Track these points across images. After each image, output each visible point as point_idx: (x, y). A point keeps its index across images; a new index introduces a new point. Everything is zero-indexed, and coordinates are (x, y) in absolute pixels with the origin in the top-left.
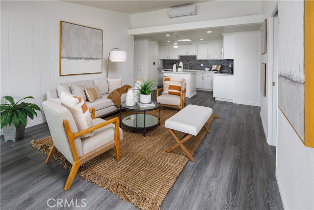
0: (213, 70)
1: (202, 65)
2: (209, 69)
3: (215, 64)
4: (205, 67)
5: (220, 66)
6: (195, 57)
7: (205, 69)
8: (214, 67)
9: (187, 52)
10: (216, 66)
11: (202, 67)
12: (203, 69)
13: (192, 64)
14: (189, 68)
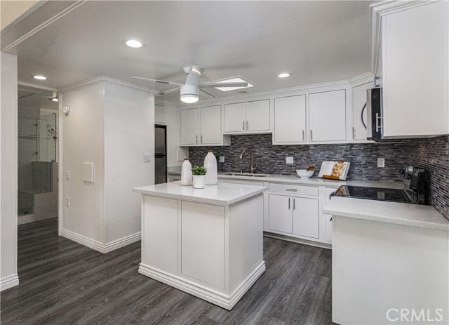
0: (324, 178)
1: (290, 160)
2: (311, 173)
3: (329, 159)
4: (297, 166)
5: (347, 165)
6: (268, 137)
7: (300, 172)
8: (327, 168)
9: (246, 124)
10: (332, 164)
11: (290, 165)
12: (291, 171)
13: (261, 157)
14: (252, 169)
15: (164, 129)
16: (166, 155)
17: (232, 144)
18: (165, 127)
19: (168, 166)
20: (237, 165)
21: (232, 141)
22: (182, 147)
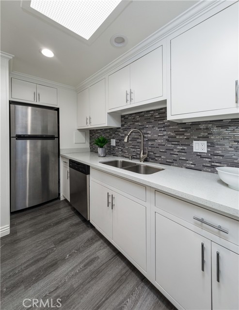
1: (200, 146)
6: (162, 112)
9: (129, 96)
11: (200, 155)
13: (154, 140)
14: (142, 155)
15: (57, 112)
16: (59, 137)
17: (122, 125)
18: (58, 110)
19: (61, 148)
20: (127, 149)
21: (122, 121)
22: (80, 130)
